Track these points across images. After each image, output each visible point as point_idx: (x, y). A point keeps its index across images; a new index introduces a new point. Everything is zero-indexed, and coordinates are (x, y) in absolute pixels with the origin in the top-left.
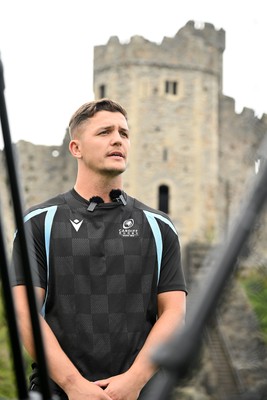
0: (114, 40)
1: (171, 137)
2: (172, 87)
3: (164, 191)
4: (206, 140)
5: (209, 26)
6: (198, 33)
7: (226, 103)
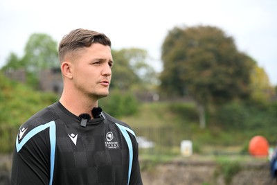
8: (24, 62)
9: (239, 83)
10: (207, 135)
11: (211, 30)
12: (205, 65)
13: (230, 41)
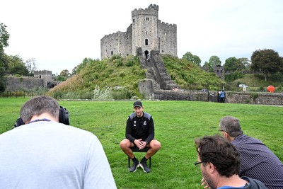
0: (136, 9)
1: (148, 29)
2: (148, 19)
3: (147, 40)
4: (155, 29)
5: (155, 5)
6: (153, 7)
7: (159, 21)
8: (209, 64)
9: (279, 67)
10: (267, 83)
11: (269, 50)
12: (266, 62)
13: (276, 53)
